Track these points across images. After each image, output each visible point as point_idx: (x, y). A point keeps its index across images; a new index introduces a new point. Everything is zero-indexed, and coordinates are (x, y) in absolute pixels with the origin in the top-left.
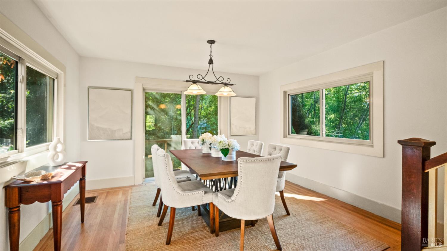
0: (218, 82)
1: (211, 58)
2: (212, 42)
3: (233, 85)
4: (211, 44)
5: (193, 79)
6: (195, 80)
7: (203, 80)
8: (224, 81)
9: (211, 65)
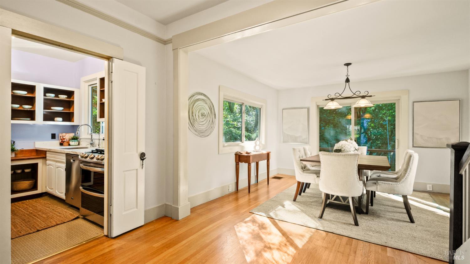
0: (355, 96)
1: (348, 77)
2: (348, 65)
3: (371, 96)
4: (348, 66)
5: (331, 97)
6: (332, 98)
7: (340, 97)
8: (361, 95)
9: (347, 84)
